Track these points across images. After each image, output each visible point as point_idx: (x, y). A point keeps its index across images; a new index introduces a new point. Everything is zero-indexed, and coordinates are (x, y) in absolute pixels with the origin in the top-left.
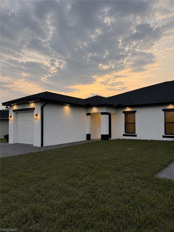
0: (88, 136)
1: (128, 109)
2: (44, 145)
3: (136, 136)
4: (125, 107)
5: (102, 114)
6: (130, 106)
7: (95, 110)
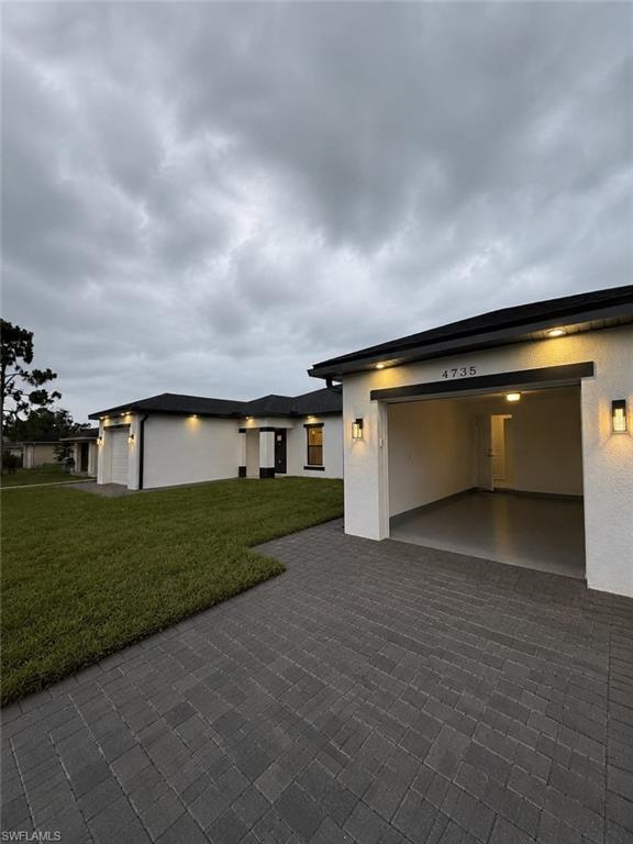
0: (242, 470)
1: (312, 420)
2: (144, 487)
3: (323, 469)
4: (304, 417)
5: (262, 429)
6: (316, 415)
7: (250, 423)
